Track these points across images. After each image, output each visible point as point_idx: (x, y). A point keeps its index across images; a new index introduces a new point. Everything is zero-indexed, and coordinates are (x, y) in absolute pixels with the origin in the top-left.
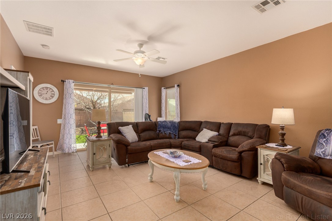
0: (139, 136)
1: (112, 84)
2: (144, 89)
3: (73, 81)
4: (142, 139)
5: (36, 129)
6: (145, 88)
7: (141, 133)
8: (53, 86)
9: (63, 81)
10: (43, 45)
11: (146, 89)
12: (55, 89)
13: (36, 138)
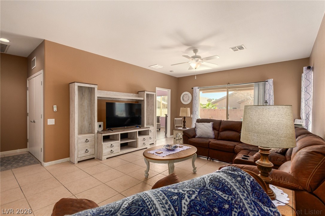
0: (218, 134)
1: (229, 83)
2: (266, 82)
3: (197, 87)
4: (219, 138)
5: (181, 120)
6: (268, 80)
7: (222, 131)
8: (189, 93)
9: (192, 88)
10: (171, 71)
11: (271, 81)
12: (190, 95)
13: (181, 125)
